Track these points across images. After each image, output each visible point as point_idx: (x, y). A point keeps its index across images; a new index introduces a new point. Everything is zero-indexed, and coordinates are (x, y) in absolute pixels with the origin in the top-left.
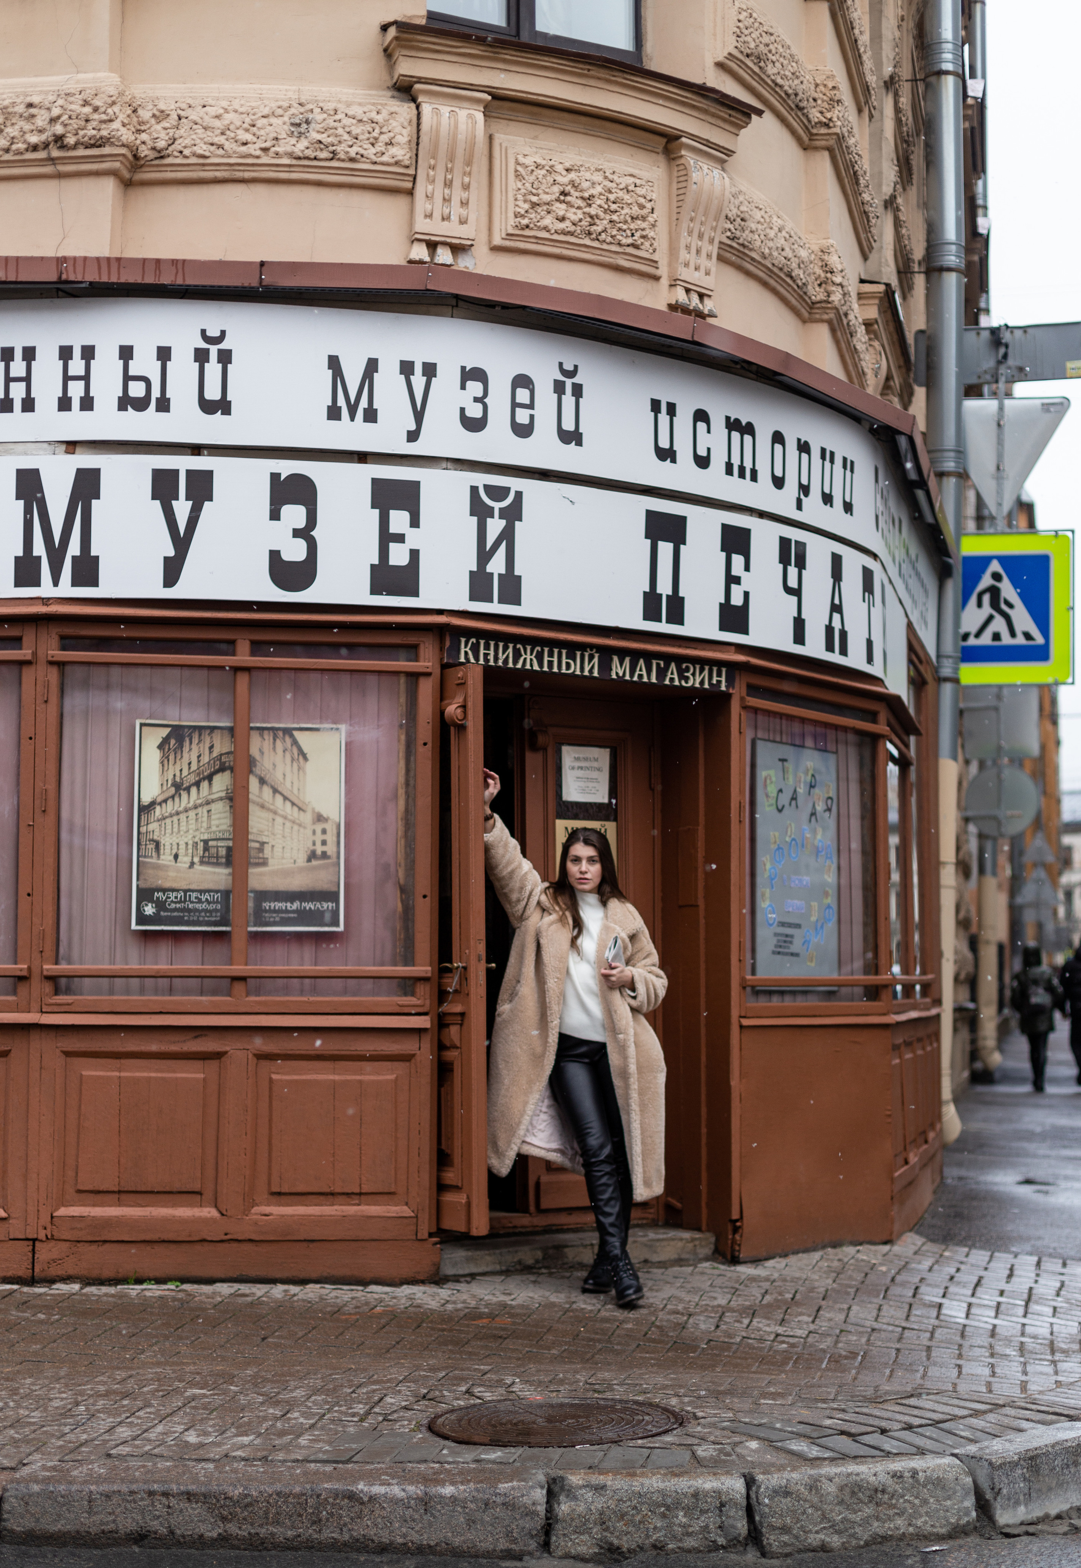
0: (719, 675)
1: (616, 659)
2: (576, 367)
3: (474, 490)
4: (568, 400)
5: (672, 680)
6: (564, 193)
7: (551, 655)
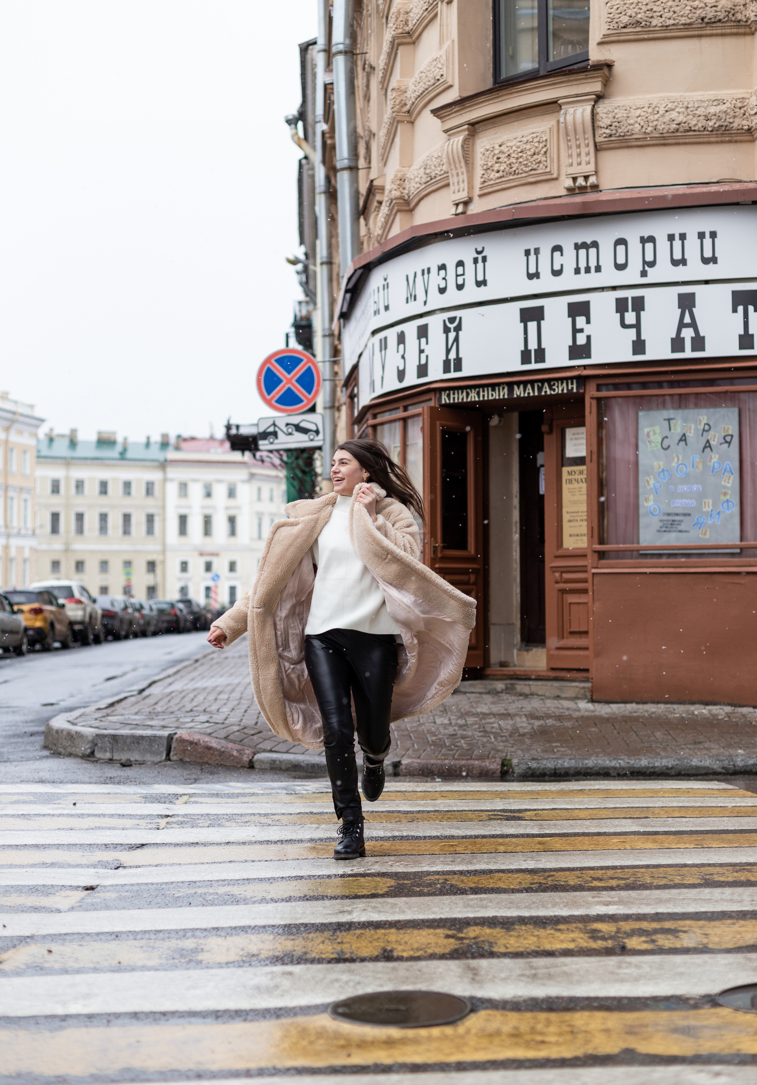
0: (572, 384)
1: (516, 387)
2: (483, 248)
3: (444, 321)
4: (480, 265)
5: (546, 392)
6: (498, 158)
7: (484, 391)
